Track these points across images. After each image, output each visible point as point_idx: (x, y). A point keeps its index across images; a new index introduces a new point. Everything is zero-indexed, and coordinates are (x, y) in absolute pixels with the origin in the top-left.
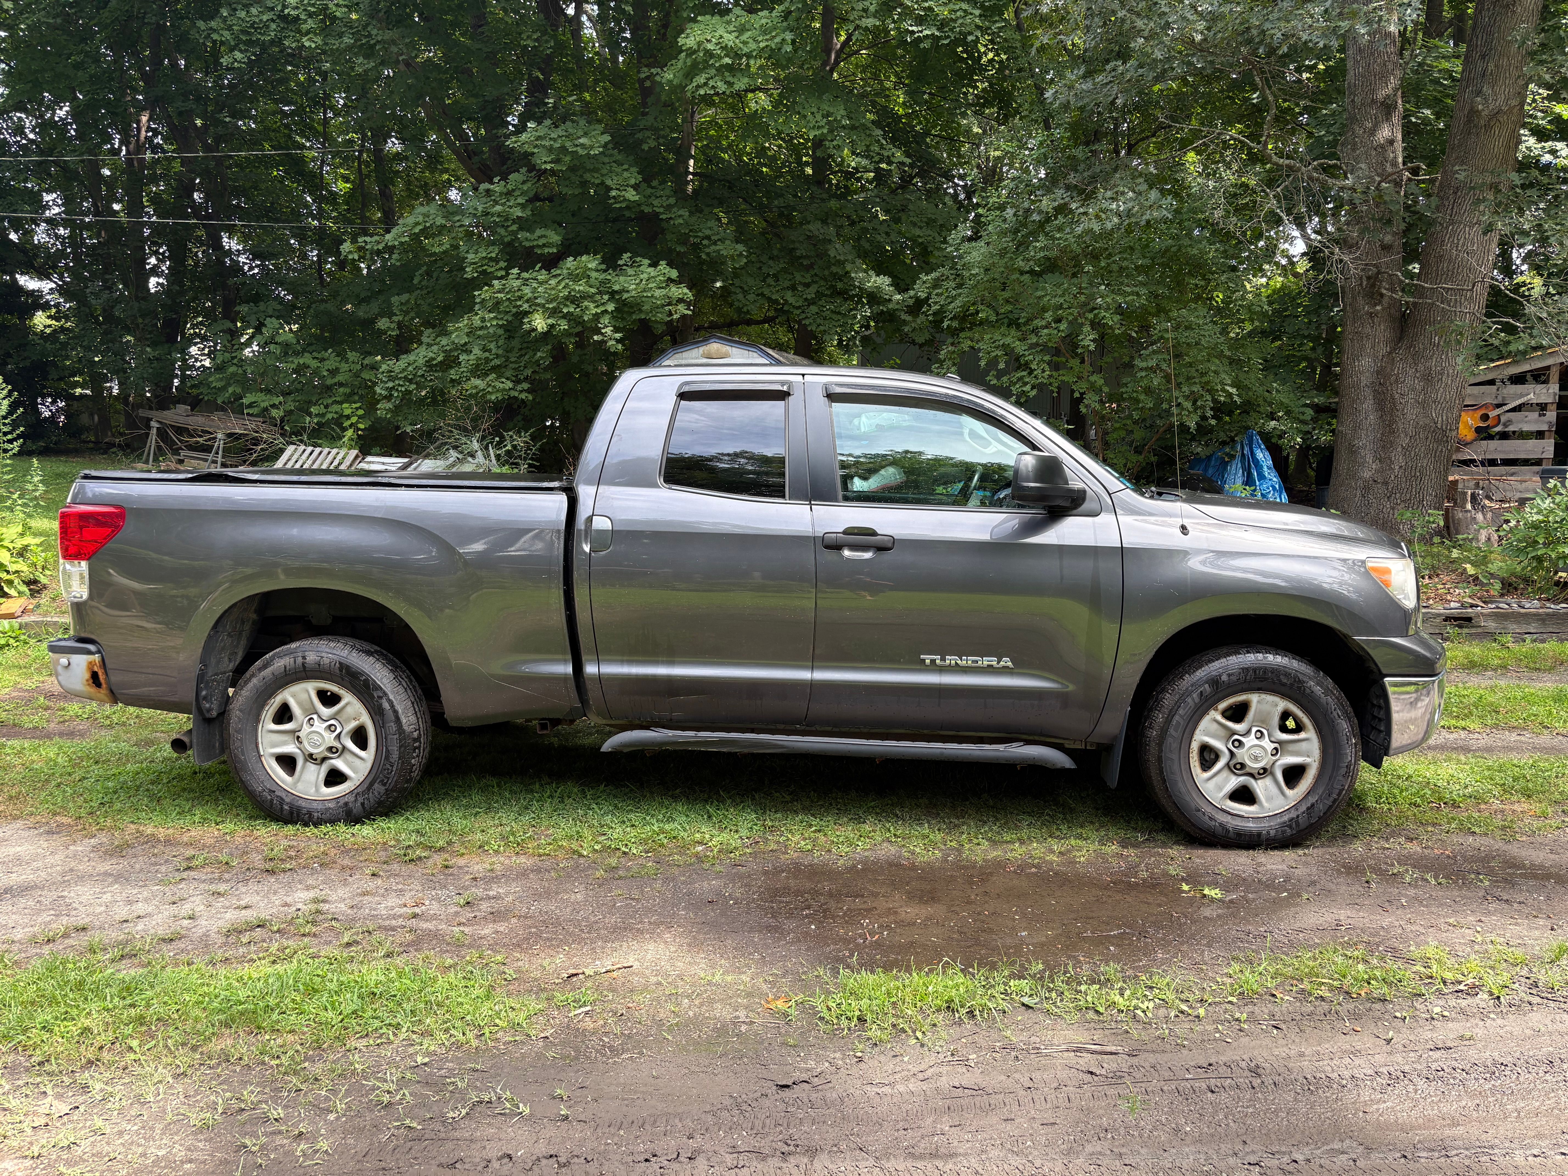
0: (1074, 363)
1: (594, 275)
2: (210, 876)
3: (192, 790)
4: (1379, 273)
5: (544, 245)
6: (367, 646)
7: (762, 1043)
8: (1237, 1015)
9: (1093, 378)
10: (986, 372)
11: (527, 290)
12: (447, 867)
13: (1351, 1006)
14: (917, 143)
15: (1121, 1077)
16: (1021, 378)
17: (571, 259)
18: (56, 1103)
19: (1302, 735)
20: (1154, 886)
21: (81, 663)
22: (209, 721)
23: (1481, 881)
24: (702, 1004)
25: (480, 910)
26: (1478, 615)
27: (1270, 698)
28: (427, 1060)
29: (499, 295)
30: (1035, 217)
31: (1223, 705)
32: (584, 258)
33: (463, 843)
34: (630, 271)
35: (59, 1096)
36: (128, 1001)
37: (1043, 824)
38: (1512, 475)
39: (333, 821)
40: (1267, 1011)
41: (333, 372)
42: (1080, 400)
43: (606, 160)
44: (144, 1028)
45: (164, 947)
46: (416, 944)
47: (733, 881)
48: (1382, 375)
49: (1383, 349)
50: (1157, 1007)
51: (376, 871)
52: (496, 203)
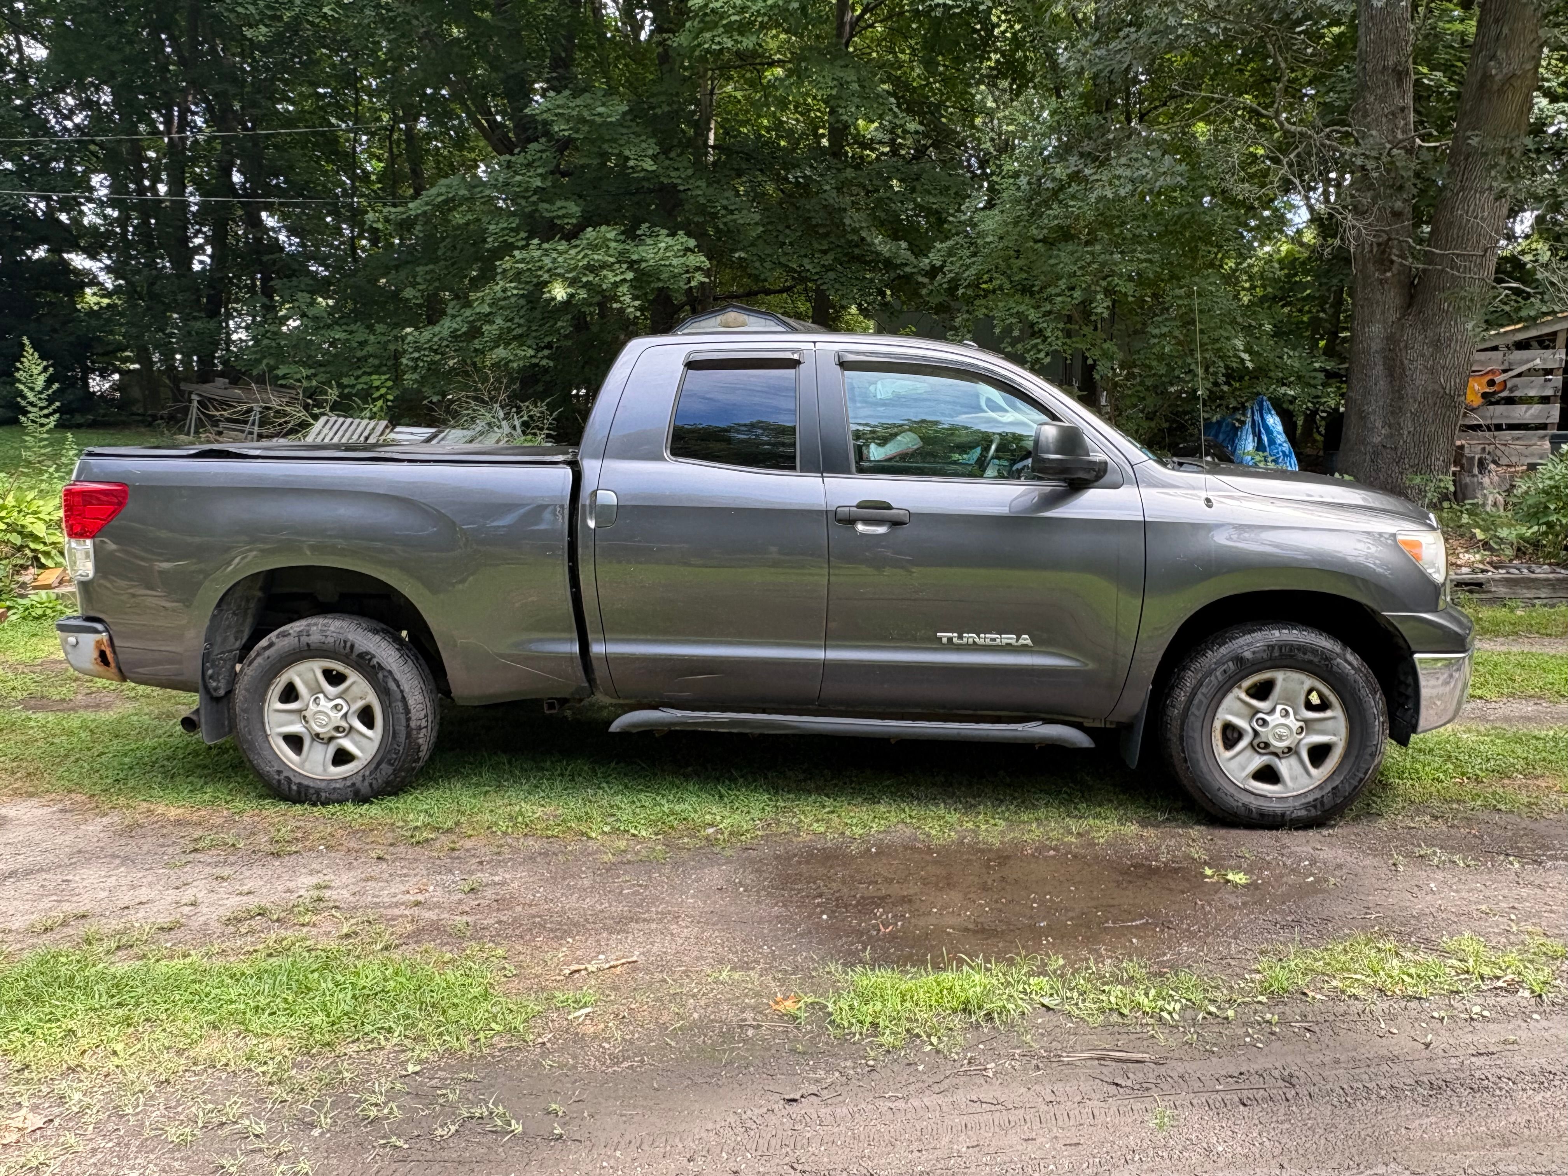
0: (1087, 330)
1: (613, 245)
2: (215, 859)
3: (205, 767)
4: (1390, 239)
5: (564, 216)
6: (375, 624)
7: (769, 1050)
8: (1268, 1016)
9: (1106, 346)
10: (1001, 340)
11: (547, 261)
12: (453, 849)
13: (1385, 1005)
14: (932, 114)
15: (1147, 1089)
16: (1036, 345)
17: (590, 229)
18: (30, 1116)
19: (1329, 714)
20: (1176, 871)
21: (89, 642)
22: (217, 700)
23: (1511, 863)
24: (707, 1005)
25: (484, 898)
26: (1488, 581)
27: (1296, 676)
28: (418, 1068)
29: (520, 266)
30: (1050, 185)
31: (1247, 683)
32: (604, 228)
33: (471, 823)
34: (649, 241)
35: (35, 1108)
36: (116, 1000)
37: (1061, 803)
38: (1518, 439)
39: (340, 802)
40: (1298, 1011)
41: (362, 344)
42: (1093, 367)
43: (624, 131)
44: (132, 1029)
45: (162, 936)
46: (417, 935)
47: (743, 866)
48: (1391, 340)
49: (1393, 316)
50: (1184, 1008)
51: (381, 854)
52: (516, 173)
